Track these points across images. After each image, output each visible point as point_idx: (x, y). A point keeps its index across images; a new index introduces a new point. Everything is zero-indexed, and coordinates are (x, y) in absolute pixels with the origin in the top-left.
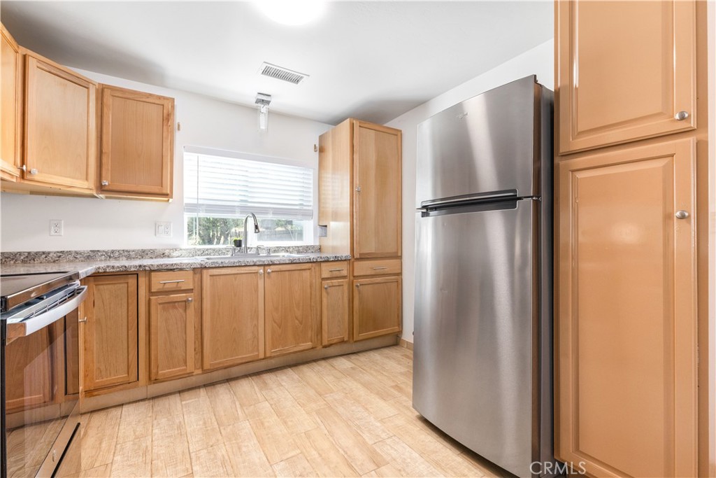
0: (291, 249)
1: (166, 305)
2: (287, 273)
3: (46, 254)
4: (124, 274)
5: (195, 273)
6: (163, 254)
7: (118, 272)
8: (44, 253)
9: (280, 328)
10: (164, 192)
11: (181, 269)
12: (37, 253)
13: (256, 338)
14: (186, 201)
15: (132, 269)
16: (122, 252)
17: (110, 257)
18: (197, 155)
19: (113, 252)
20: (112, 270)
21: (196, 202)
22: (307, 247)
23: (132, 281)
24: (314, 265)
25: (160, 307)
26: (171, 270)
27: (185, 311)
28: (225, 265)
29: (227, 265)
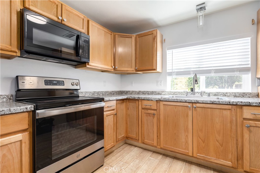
0: (229, 94)
1: (147, 114)
2: (209, 109)
3: (130, 91)
4: (134, 100)
5: (157, 103)
6: (159, 93)
7: (132, 99)
8: (129, 91)
9: (204, 142)
10: (154, 68)
11: (152, 100)
12: (128, 91)
13: (187, 142)
14: (168, 71)
15: (136, 98)
16: (146, 92)
17: (143, 93)
18: (172, 50)
19: (144, 92)
20: (131, 98)
21: (172, 71)
22: (244, 93)
23: (137, 102)
24: (234, 107)
25: (145, 114)
26: (148, 100)
27: (153, 118)
28: (169, 100)
29: (170, 100)
